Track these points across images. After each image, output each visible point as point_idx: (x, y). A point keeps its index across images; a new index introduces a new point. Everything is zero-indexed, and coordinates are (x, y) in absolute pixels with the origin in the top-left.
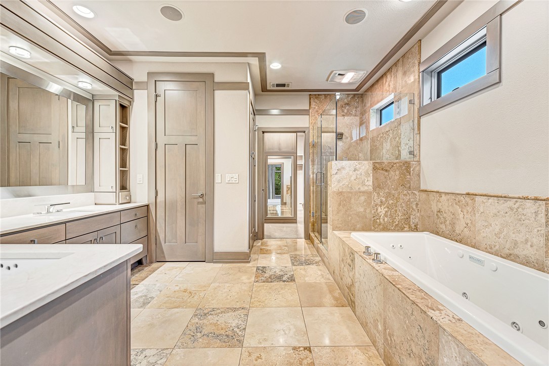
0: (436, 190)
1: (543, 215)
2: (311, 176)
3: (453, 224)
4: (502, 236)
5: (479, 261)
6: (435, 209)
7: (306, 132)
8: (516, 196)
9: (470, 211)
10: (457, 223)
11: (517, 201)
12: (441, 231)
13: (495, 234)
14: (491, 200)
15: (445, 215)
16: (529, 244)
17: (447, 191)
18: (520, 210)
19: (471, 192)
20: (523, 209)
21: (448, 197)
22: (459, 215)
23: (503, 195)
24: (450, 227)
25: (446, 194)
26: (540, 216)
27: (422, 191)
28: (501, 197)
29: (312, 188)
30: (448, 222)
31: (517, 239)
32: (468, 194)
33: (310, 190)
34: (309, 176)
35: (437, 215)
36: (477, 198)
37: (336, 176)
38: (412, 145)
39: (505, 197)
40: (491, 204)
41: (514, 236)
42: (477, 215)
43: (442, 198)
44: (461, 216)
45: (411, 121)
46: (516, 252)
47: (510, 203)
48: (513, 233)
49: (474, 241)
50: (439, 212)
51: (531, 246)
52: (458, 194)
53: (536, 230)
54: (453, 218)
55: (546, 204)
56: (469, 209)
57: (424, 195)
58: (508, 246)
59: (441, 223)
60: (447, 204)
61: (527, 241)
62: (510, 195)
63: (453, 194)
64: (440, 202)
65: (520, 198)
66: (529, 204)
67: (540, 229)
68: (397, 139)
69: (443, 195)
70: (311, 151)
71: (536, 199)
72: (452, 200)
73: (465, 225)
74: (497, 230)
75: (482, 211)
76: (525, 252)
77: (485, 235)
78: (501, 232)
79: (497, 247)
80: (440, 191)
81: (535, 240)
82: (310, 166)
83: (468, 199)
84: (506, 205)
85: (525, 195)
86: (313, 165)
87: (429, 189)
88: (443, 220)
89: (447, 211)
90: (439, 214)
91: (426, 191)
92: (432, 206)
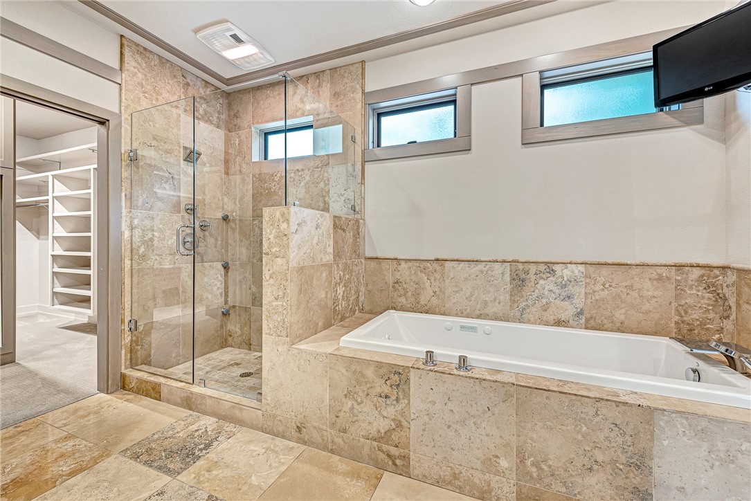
0: (393, 257)
1: (508, 274)
2: (127, 234)
3: (417, 295)
4: (473, 298)
5: (473, 329)
6: (391, 280)
7: (112, 124)
8: (487, 259)
9: (438, 278)
10: (422, 292)
11: (487, 265)
12: (400, 305)
13: (467, 298)
14: (462, 265)
15: (405, 286)
16: (497, 301)
17: (409, 258)
18: (489, 272)
19: (441, 257)
20: (492, 271)
21: (410, 264)
22: (424, 284)
23: (475, 259)
24: (412, 299)
25: (407, 260)
26: (505, 276)
27: (369, 258)
28: (473, 261)
29: (127, 262)
30: (410, 294)
31: (487, 299)
32: (437, 260)
33: (122, 269)
34: (122, 234)
35: (393, 287)
36: (447, 264)
37: (296, 236)
38: (352, 198)
39: (477, 261)
40: (462, 269)
41: (484, 296)
42: (447, 281)
43: (402, 266)
44: (428, 284)
45: (350, 164)
46: (486, 311)
47: (480, 266)
48: (484, 294)
49: (443, 309)
50: (397, 282)
51: (499, 303)
52: (423, 260)
53: (503, 288)
54: (416, 288)
55: (510, 265)
56: (438, 276)
57: (373, 264)
58: (478, 307)
59: (400, 296)
60: (407, 273)
61: (495, 299)
62: (482, 259)
63: (416, 260)
64: (399, 271)
65: (490, 262)
66: (497, 266)
67: (505, 287)
68: (322, 184)
69: (403, 264)
70: (125, 174)
71: (504, 261)
72: (415, 268)
73: (433, 294)
74: (468, 294)
75: (452, 276)
76: (494, 310)
77: (455, 301)
78: (472, 295)
79: (468, 311)
80: (399, 257)
81: (502, 298)
82: (124, 211)
83: (436, 265)
84: (476, 268)
85: (495, 259)
86: (131, 207)
87: (380, 255)
88: (402, 291)
89: (408, 281)
90: (397, 285)
91: (377, 258)
92: (386, 277)
